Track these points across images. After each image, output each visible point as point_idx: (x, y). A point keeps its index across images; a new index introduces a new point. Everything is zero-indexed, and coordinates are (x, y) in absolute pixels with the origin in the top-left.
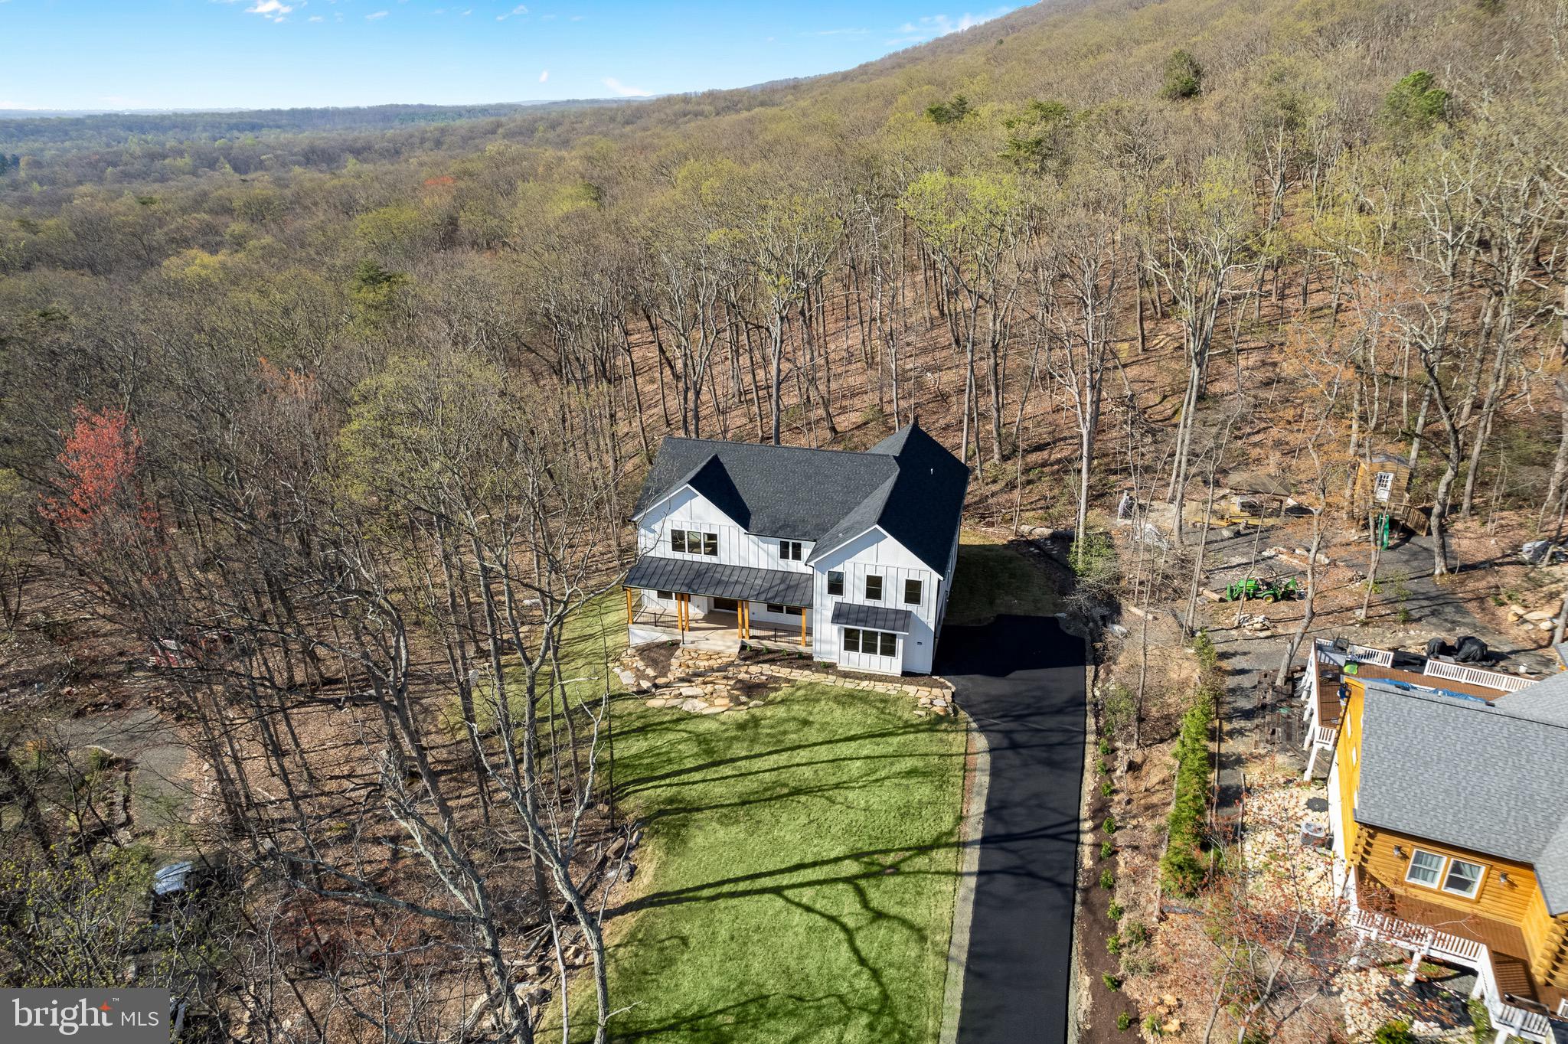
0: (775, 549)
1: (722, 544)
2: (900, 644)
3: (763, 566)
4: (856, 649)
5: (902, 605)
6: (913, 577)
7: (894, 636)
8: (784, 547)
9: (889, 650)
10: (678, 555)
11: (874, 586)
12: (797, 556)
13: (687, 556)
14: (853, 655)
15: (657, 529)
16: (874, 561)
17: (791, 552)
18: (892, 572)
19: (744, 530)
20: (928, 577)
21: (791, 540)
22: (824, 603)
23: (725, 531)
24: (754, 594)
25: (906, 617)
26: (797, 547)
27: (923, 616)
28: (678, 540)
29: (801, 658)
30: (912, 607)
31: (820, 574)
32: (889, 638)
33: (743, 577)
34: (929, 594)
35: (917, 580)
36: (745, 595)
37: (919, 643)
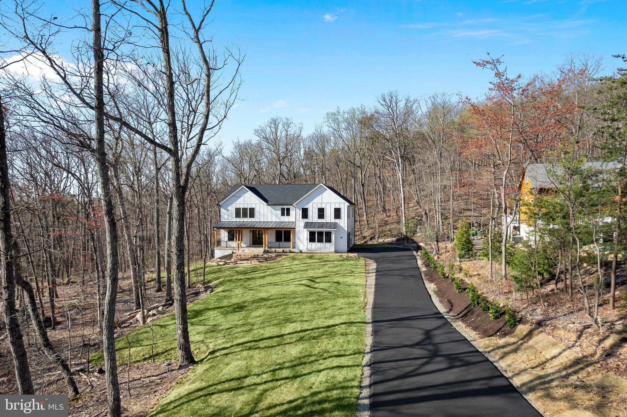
0: (279, 212)
1: (256, 213)
2: (333, 237)
3: (274, 220)
4: (315, 242)
5: (333, 220)
6: (337, 207)
7: (330, 233)
8: (283, 210)
9: (329, 240)
10: (238, 220)
11: (321, 213)
12: (288, 214)
13: (242, 220)
14: (314, 244)
15: (230, 208)
16: (321, 202)
17: (286, 212)
18: (328, 205)
19: (266, 204)
20: (344, 206)
21: (286, 207)
22: (300, 224)
23: (258, 206)
24: (270, 226)
25: (335, 225)
26: (288, 210)
27: (342, 225)
28: (238, 213)
29: (291, 252)
30: (337, 221)
31: (298, 210)
32: (329, 234)
33: (265, 224)
34: (344, 213)
35: (339, 207)
36: (266, 227)
37: (341, 237)
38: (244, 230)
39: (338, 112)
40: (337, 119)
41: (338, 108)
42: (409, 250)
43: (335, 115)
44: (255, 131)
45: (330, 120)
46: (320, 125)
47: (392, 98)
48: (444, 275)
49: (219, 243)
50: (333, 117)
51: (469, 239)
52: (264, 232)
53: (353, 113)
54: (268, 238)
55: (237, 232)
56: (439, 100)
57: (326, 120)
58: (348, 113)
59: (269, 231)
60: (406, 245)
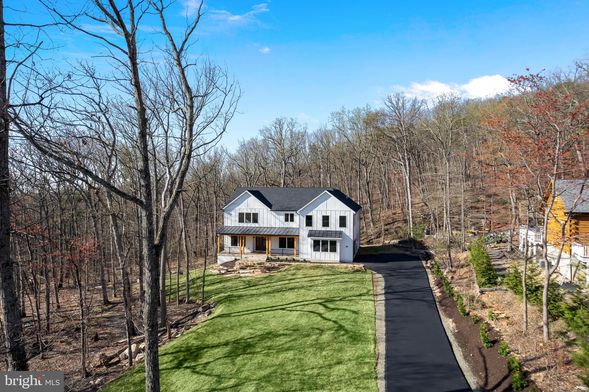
0: (283, 218)
1: (260, 218)
2: (338, 246)
3: (277, 226)
4: (319, 251)
5: (338, 229)
7: (335, 242)
8: (287, 215)
9: (334, 250)
10: (241, 225)
11: (326, 220)
12: (292, 220)
13: (244, 225)
14: (318, 253)
15: (233, 213)
16: (325, 209)
17: (290, 218)
18: (333, 213)
19: (269, 209)
20: (349, 213)
21: (289, 213)
22: (304, 232)
23: (261, 211)
24: (273, 233)
25: (340, 234)
26: (292, 215)
27: (348, 234)
28: (241, 218)
29: (294, 260)
30: (342, 229)
31: (302, 217)
32: (333, 244)
33: (268, 230)
34: (350, 221)
35: (344, 215)
36: (269, 234)
37: (347, 247)
38: (247, 237)
39: (343, 111)
40: (342, 118)
41: (343, 107)
42: (418, 259)
43: (340, 114)
44: (260, 131)
45: (335, 119)
46: (325, 124)
47: (398, 100)
48: (464, 311)
49: (222, 248)
50: (339, 115)
51: (489, 265)
52: (267, 238)
53: (358, 112)
54: (272, 245)
55: (240, 238)
56: (446, 99)
57: (330, 120)
58: (353, 112)
59: (272, 238)
60: (414, 250)
